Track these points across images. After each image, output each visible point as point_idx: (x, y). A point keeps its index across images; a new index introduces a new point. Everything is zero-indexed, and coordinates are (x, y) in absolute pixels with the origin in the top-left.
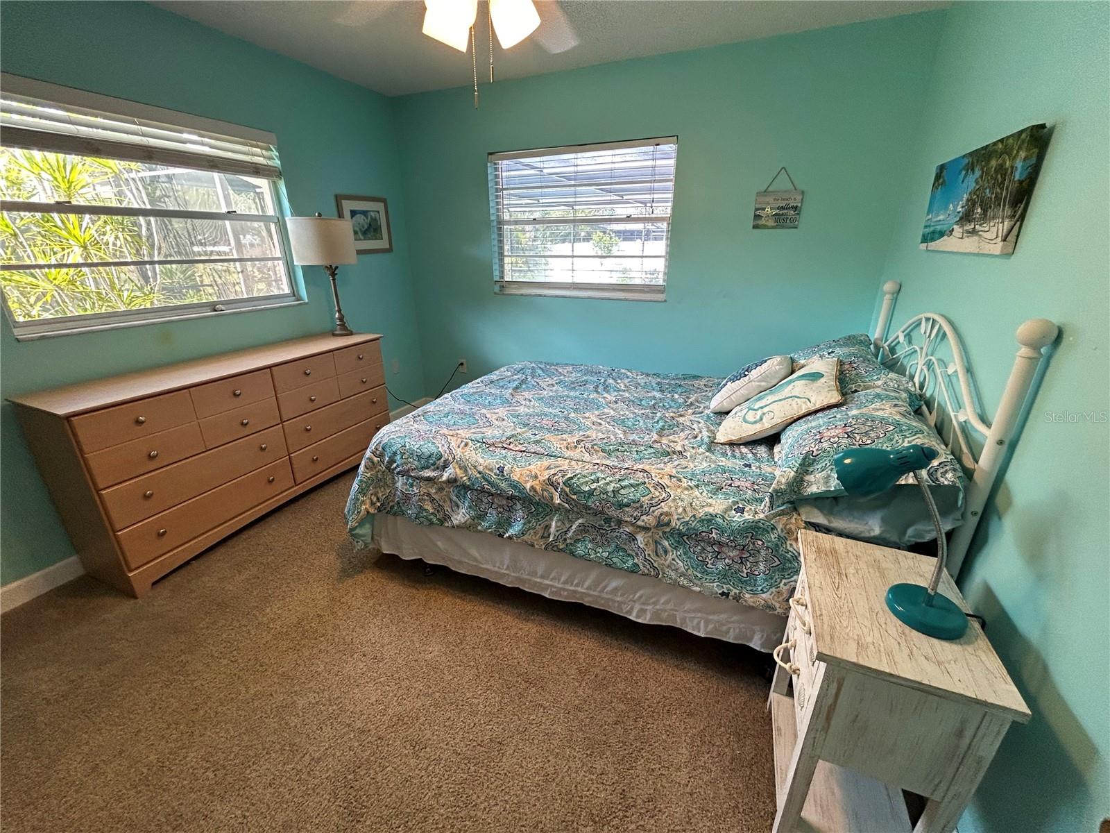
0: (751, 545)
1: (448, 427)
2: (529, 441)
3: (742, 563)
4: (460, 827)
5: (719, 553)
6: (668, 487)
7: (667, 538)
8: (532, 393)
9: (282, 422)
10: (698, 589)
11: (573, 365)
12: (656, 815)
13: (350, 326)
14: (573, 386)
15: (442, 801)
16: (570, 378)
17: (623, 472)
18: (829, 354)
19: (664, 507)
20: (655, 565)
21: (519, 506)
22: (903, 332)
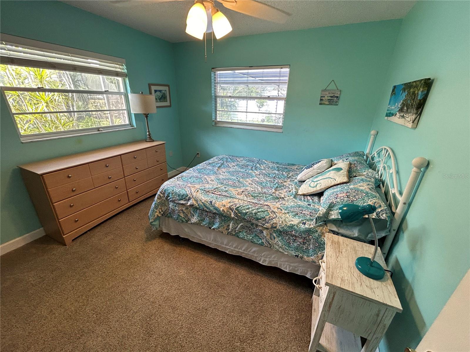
0: (308, 238)
1: (191, 183)
2: (223, 190)
3: (304, 244)
4: (189, 340)
5: (295, 240)
6: (276, 212)
7: (275, 233)
8: (226, 169)
9: (124, 177)
10: (286, 253)
11: (243, 157)
12: (264, 340)
13: (153, 138)
14: (242, 167)
15: (183, 330)
16: (242, 163)
17: (259, 205)
18: (346, 159)
19: (274, 221)
20: (270, 243)
21: (217, 217)
22: (377, 152)
